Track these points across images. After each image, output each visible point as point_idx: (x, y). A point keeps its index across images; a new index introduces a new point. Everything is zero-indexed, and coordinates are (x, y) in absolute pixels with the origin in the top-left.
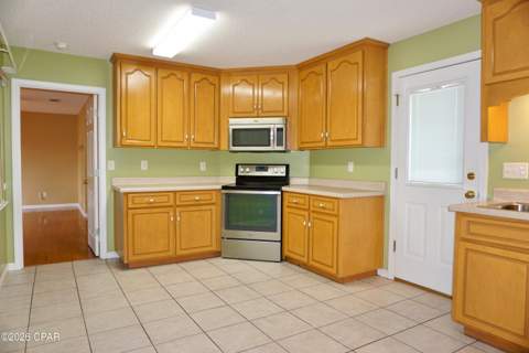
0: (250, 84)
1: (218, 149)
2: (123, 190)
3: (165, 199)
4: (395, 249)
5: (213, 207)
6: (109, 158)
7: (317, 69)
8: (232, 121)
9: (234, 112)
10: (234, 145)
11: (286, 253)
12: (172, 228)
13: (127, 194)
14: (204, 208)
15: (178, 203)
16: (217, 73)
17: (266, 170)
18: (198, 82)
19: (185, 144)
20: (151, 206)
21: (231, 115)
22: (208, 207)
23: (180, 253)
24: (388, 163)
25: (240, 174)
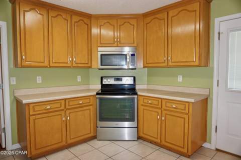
0: (112, 25)
1: (90, 67)
2: (24, 102)
3: (58, 105)
4: (216, 131)
5: (91, 107)
6: (10, 75)
7: (160, 16)
8: (100, 49)
9: (101, 43)
10: (102, 65)
11: (141, 135)
12: (64, 125)
13: (28, 104)
14: (85, 108)
15: (68, 107)
16: (89, 16)
17: (121, 80)
18: (77, 22)
19: (69, 65)
20: (48, 112)
21: (99, 45)
22: (88, 108)
23: (70, 141)
25: (104, 83)
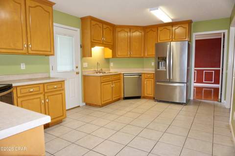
24: (48, 64)
